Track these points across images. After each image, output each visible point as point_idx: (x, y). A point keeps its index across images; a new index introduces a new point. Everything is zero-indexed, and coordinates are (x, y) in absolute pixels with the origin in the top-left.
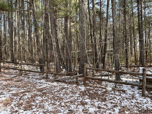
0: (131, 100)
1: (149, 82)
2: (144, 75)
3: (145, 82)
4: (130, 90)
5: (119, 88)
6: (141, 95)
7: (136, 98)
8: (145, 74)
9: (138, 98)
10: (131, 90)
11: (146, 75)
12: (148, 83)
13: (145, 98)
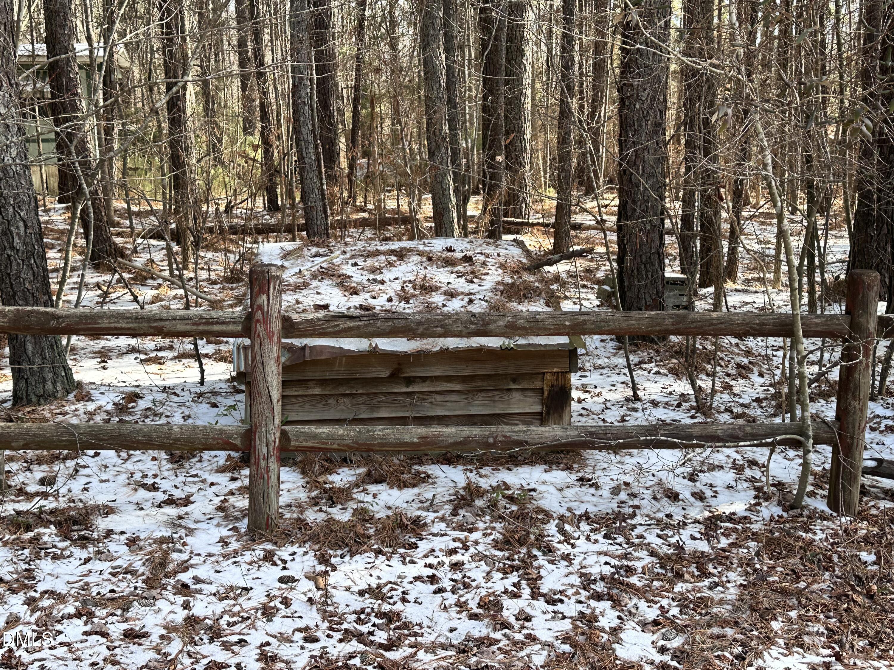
0: (136, 609)
1: (323, 382)
2: (260, 330)
3: (276, 394)
4: (154, 488)
5: (32, 488)
6: (243, 525)
7: (185, 577)
8: (265, 322)
9: (203, 572)
10: (165, 485)
11: (276, 326)
12: (317, 391)
13: (269, 557)
